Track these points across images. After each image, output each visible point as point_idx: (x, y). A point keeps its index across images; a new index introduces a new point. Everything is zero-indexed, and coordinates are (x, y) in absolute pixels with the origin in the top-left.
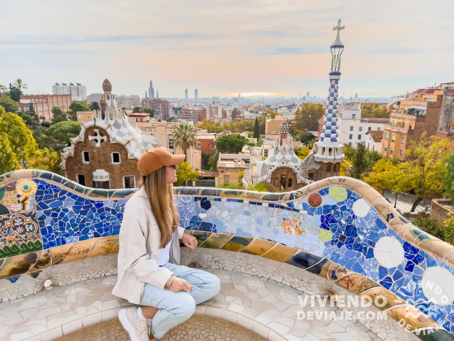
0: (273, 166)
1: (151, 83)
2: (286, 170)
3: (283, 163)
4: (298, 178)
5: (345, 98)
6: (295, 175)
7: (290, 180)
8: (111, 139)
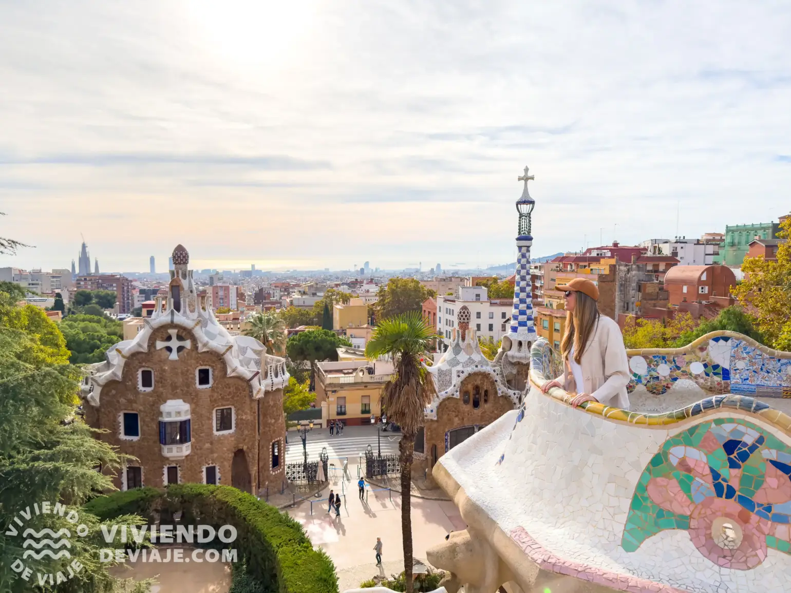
0: (463, 372)
1: (84, 246)
2: (480, 376)
3: (477, 366)
4: (498, 388)
5: (423, 270)
6: (494, 384)
7: (486, 392)
8: (200, 345)
